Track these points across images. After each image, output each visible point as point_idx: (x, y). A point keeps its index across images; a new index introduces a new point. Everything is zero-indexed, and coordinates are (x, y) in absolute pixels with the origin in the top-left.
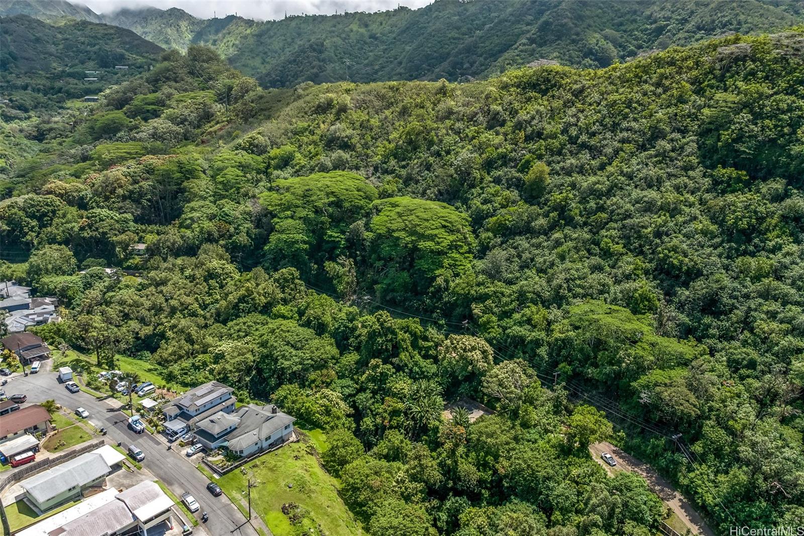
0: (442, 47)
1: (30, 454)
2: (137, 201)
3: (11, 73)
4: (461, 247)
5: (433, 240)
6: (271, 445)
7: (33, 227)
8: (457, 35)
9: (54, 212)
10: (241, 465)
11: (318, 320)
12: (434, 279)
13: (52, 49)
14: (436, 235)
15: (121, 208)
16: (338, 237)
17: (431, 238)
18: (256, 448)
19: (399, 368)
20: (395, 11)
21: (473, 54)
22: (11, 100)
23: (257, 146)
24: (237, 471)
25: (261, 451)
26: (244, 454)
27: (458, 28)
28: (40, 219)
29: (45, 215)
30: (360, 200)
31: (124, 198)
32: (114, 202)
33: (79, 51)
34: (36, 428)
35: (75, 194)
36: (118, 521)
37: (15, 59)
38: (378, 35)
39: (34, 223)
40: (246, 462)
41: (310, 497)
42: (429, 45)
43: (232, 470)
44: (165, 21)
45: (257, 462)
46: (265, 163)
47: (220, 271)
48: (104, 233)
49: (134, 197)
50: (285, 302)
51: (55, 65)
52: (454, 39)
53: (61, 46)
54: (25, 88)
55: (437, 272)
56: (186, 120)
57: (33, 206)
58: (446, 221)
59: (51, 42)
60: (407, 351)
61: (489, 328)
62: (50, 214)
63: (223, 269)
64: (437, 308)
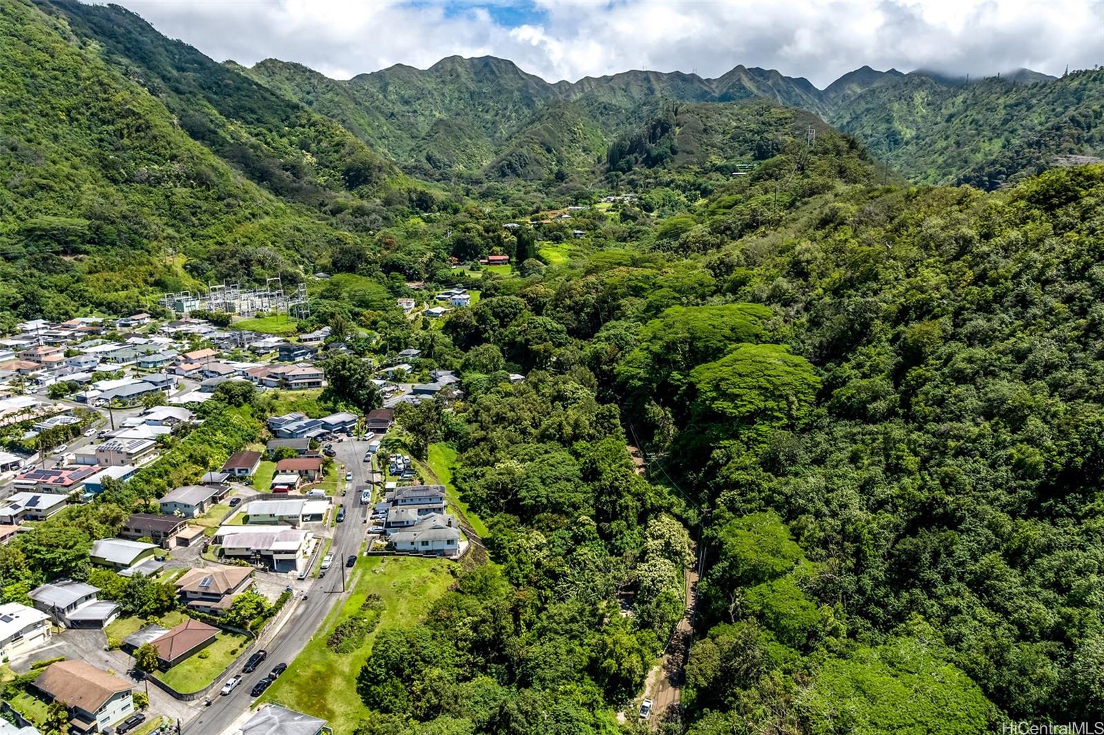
1: (286, 487)
2: (577, 313)
3: (665, 168)
4: (779, 419)
5: (732, 401)
6: (427, 552)
7: (494, 326)
9: (515, 314)
10: (387, 554)
11: (592, 464)
12: (712, 450)
13: (718, 139)
14: (738, 396)
15: (561, 318)
16: (679, 380)
17: (733, 398)
18: (412, 547)
19: (606, 536)
22: (640, 199)
23: (726, 265)
24: (381, 558)
25: (415, 552)
26: (399, 547)
28: (502, 320)
29: (507, 316)
30: (720, 341)
31: (570, 308)
32: (558, 312)
33: (745, 141)
34: (306, 472)
35: (542, 299)
36: (263, 545)
37: (674, 152)
39: (496, 322)
40: (394, 554)
41: (398, 600)
43: (383, 554)
44: (897, 93)
45: (402, 558)
46: (717, 286)
47: (569, 394)
48: (527, 341)
49: (577, 309)
50: (592, 438)
51: (713, 157)
53: (729, 136)
54: (668, 185)
55: (724, 443)
56: (728, 228)
57: (501, 306)
58: (768, 381)
59: (721, 131)
60: (626, 520)
61: (715, 525)
62: (512, 316)
63: (574, 393)
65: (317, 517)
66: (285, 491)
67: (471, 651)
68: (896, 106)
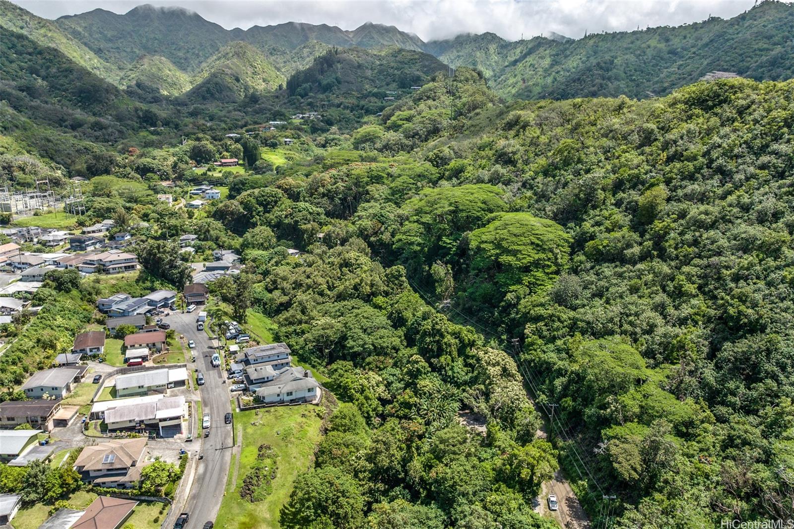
0: (743, 61)
1: (140, 360)
2: (332, 199)
3: (333, 94)
4: (549, 266)
5: (515, 256)
6: (292, 401)
7: (259, 212)
8: (765, 46)
9: (276, 202)
10: (259, 408)
11: (399, 314)
12: (505, 293)
13: (369, 73)
14: (520, 251)
15: (319, 203)
16: (450, 244)
17: (514, 253)
18: (278, 399)
19: (434, 368)
20: (704, 22)
21: (778, 67)
22: (323, 116)
23: (441, 159)
24: (254, 411)
25: (281, 403)
26: (266, 400)
27: (769, 38)
28: (265, 206)
29: (268, 203)
30: (478, 211)
31: (324, 195)
32: (315, 198)
33: (388, 75)
34: (154, 345)
35: (295, 190)
36: (146, 415)
37: (339, 82)
38: (679, 50)
39: (261, 209)
40: (264, 407)
41: (287, 446)
42: (728, 58)
43: (255, 408)
44: (477, 45)
45: (272, 409)
46: (440, 174)
47: (353, 261)
48: (297, 222)
49: (330, 195)
50: (386, 294)
51: (367, 86)
52: (761, 50)
53: (376, 71)
54: (339, 106)
55: (512, 288)
56: (417, 134)
57: (263, 196)
58: (538, 239)
59: (370, 67)
60: (450, 355)
61: (531, 350)
62: (273, 204)
63: (357, 260)
64: (503, 322)
65: (181, 383)
66: (140, 363)
67: (370, 479)
68: (478, 54)
